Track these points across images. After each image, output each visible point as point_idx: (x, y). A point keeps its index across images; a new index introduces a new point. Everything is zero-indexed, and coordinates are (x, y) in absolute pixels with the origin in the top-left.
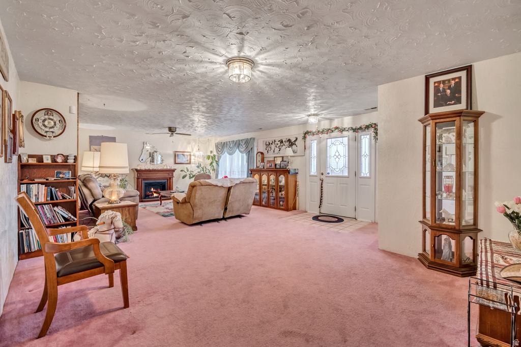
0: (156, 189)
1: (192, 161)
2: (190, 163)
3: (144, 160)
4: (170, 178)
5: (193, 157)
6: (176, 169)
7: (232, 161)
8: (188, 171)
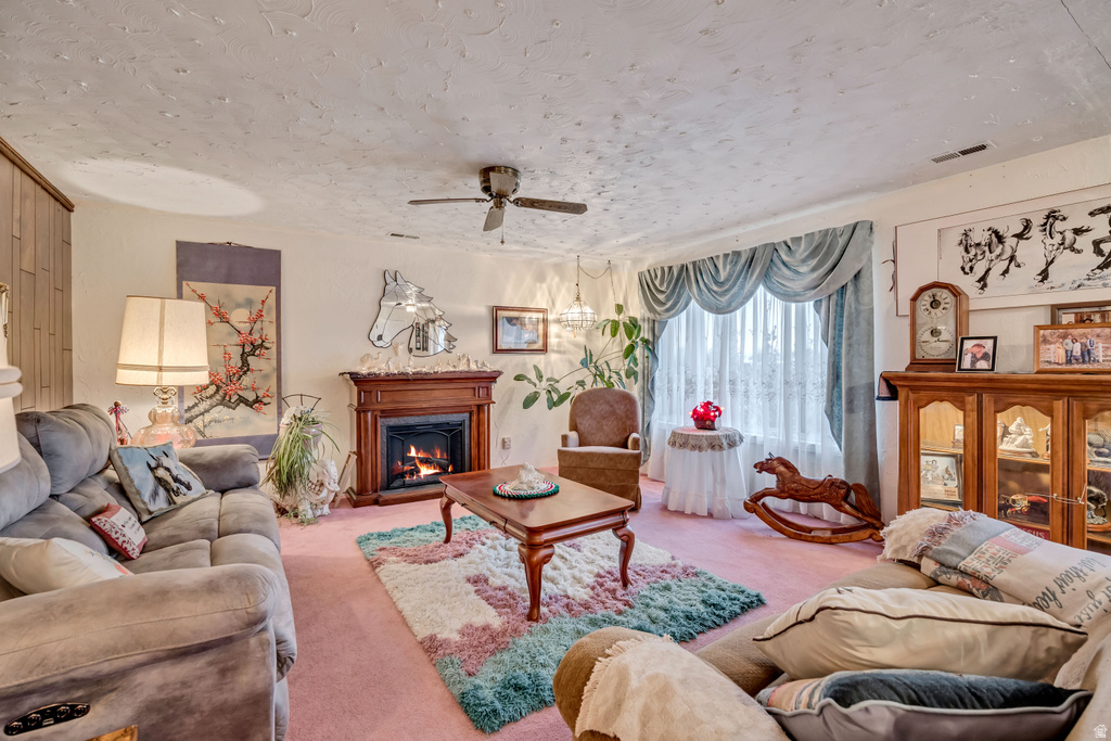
0: (425, 451)
1: (552, 341)
2: (544, 350)
3: (387, 338)
4: (479, 407)
5: (553, 329)
6: (500, 373)
7: (724, 336)
8: (540, 377)
